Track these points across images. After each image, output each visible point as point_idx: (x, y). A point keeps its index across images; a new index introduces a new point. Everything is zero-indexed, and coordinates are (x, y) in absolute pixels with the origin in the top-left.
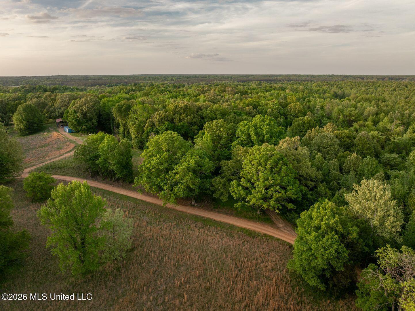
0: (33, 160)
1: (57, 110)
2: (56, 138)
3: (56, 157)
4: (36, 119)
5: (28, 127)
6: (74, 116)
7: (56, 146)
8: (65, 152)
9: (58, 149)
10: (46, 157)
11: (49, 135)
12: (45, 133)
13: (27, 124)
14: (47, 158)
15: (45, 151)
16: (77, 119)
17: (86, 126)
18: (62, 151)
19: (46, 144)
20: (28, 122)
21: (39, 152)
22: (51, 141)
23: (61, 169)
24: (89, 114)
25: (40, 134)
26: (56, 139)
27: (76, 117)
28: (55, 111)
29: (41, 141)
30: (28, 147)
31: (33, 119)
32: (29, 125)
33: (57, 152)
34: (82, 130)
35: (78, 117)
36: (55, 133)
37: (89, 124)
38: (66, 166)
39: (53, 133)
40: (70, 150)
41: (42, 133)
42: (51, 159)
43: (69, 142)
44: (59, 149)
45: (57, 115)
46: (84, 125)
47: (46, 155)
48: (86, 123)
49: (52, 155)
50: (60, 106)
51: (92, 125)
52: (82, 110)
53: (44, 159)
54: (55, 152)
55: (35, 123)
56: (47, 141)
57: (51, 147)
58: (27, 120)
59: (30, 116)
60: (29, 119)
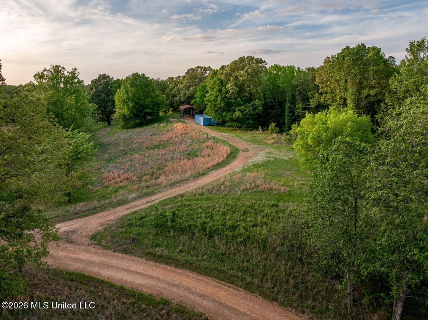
0: (127, 179)
1: (182, 92)
2: (183, 132)
3: (186, 181)
4: (149, 100)
5: (135, 113)
6: (220, 91)
7: (183, 147)
8: (210, 164)
9: (189, 154)
10: (160, 174)
11: (168, 127)
12: (162, 125)
13: (134, 107)
14: (162, 179)
15: (160, 157)
16: (226, 97)
17: (242, 111)
18: (201, 162)
19: (162, 143)
20: (136, 103)
21: (146, 160)
22: (172, 138)
23: (211, 236)
24: (249, 87)
25: (153, 126)
26: (182, 135)
27: (224, 91)
28: (179, 93)
29: (153, 137)
30: (127, 146)
31: (144, 100)
32: (138, 108)
33: (189, 163)
34: (231, 120)
35: (227, 92)
36: (179, 123)
37: (248, 109)
38: (233, 228)
39: (176, 125)
40: (223, 161)
41: (156, 125)
42: (173, 185)
43: (212, 141)
44: (192, 155)
45: (182, 100)
46: (238, 110)
47: (159, 168)
48: (240, 105)
49: (175, 171)
50: (188, 85)
51: (253, 110)
52: (236, 78)
53: (153, 181)
54: (182, 163)
55: (147, 107)
56: (165, 137)
57: (171, 148)
58: (135, 101)
59: (140, 94)
60: (138, 99)
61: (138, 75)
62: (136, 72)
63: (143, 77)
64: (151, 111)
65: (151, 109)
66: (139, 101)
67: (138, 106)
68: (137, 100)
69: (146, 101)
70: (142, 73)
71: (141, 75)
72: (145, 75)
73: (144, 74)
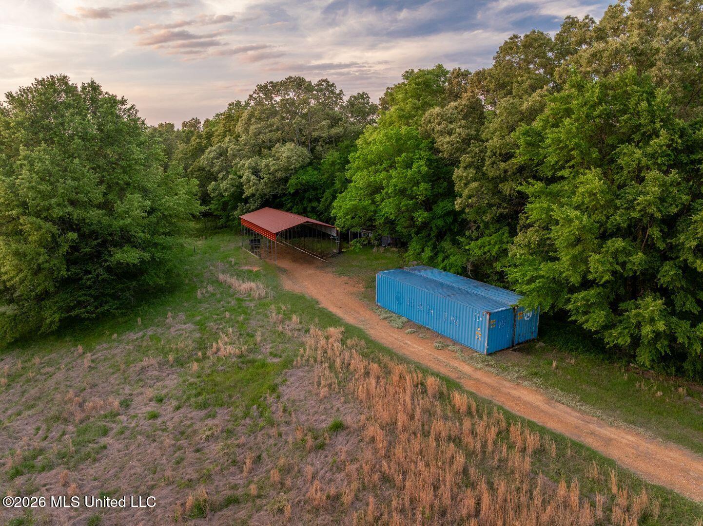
5: (62, 272)
13: (52, 246)
20: (66, 224)
31: (107, 206)
32: (74, 248)
55: (124, 239)
58: (57, 212)
59: (84, 176)
60: (73, 203)
61: (71, 90)
62: (57, 73)
63: (94, 100)
64: (147, 256)
65: (144, 246)
66: (78, 214)
67: (73, 235)
68: (70, 209)
69: (120, 207)
70: (87, 81)
71: (84, 88)
72: (104, 89)
73: (94, 87)
